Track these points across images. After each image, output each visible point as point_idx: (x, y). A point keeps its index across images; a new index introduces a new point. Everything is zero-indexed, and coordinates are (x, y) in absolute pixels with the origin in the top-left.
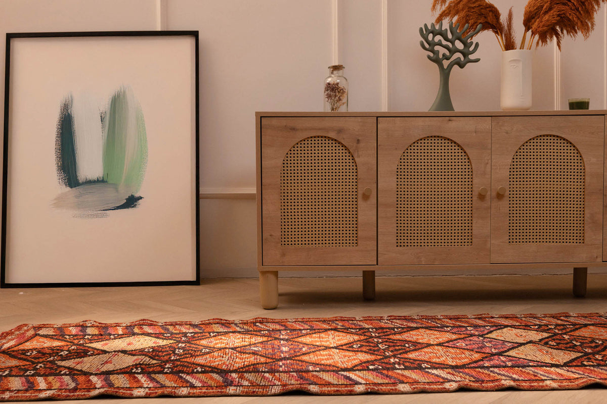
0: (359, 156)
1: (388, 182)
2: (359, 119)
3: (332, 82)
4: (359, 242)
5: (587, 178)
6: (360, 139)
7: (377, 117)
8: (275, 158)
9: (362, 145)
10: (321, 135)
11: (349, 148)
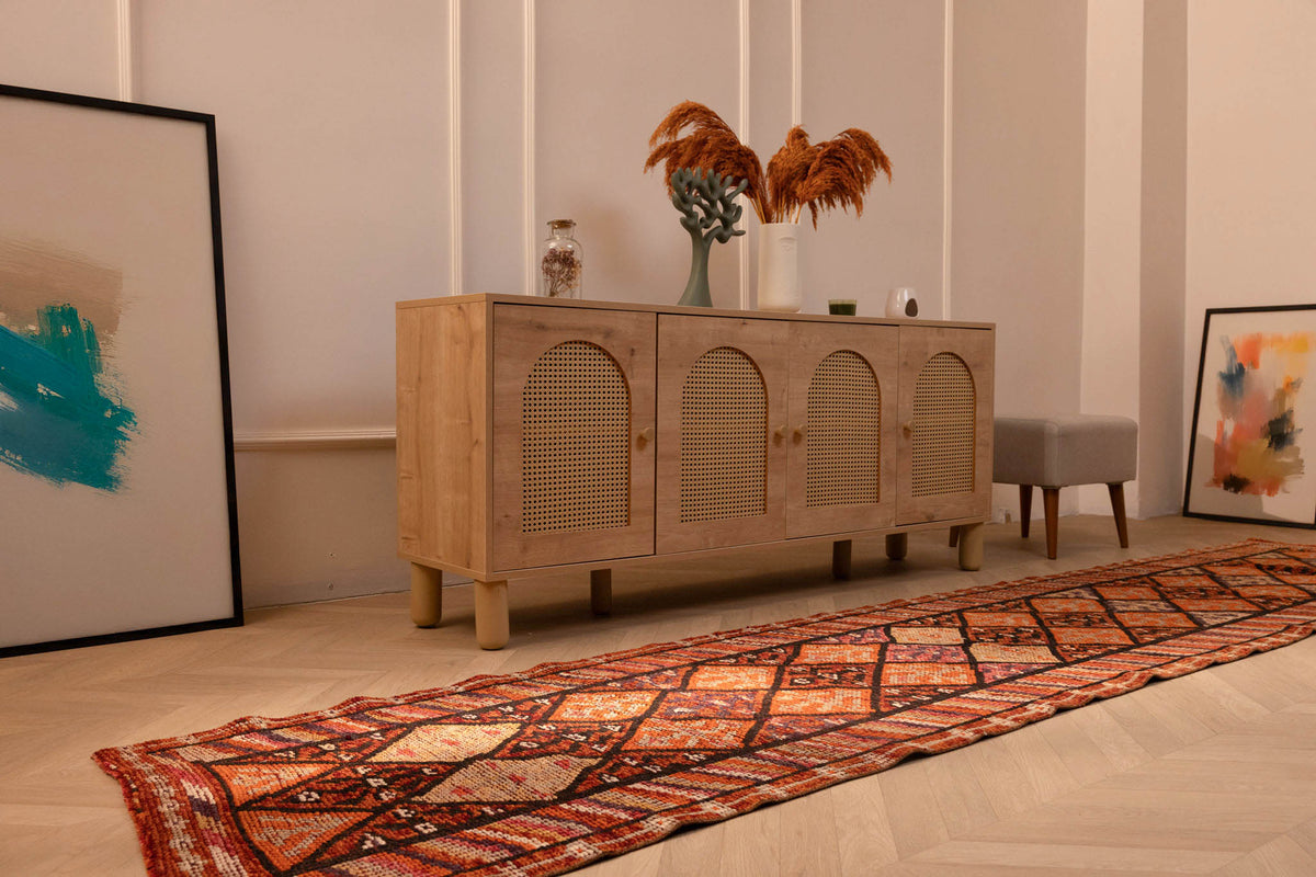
0: (632, 377)
1: (670, 420)
2: (634, 315)
3: (559, 249)
4: (632, 519)
5: (883, 412)
6: (635, 347)
7: (658, 313)
8: (514, 378)
9: (637, 358)
10: (584, 339)
11: (620, 362)
